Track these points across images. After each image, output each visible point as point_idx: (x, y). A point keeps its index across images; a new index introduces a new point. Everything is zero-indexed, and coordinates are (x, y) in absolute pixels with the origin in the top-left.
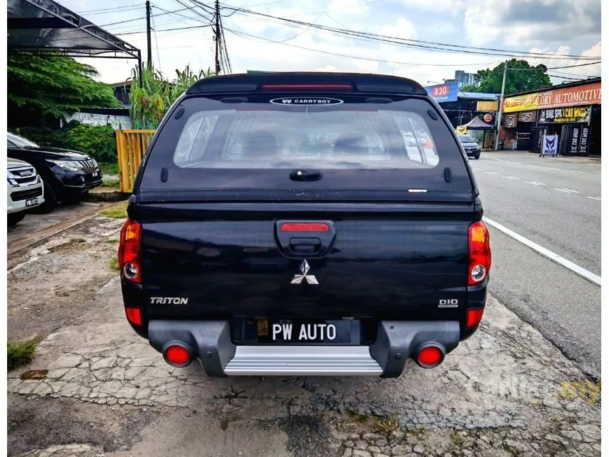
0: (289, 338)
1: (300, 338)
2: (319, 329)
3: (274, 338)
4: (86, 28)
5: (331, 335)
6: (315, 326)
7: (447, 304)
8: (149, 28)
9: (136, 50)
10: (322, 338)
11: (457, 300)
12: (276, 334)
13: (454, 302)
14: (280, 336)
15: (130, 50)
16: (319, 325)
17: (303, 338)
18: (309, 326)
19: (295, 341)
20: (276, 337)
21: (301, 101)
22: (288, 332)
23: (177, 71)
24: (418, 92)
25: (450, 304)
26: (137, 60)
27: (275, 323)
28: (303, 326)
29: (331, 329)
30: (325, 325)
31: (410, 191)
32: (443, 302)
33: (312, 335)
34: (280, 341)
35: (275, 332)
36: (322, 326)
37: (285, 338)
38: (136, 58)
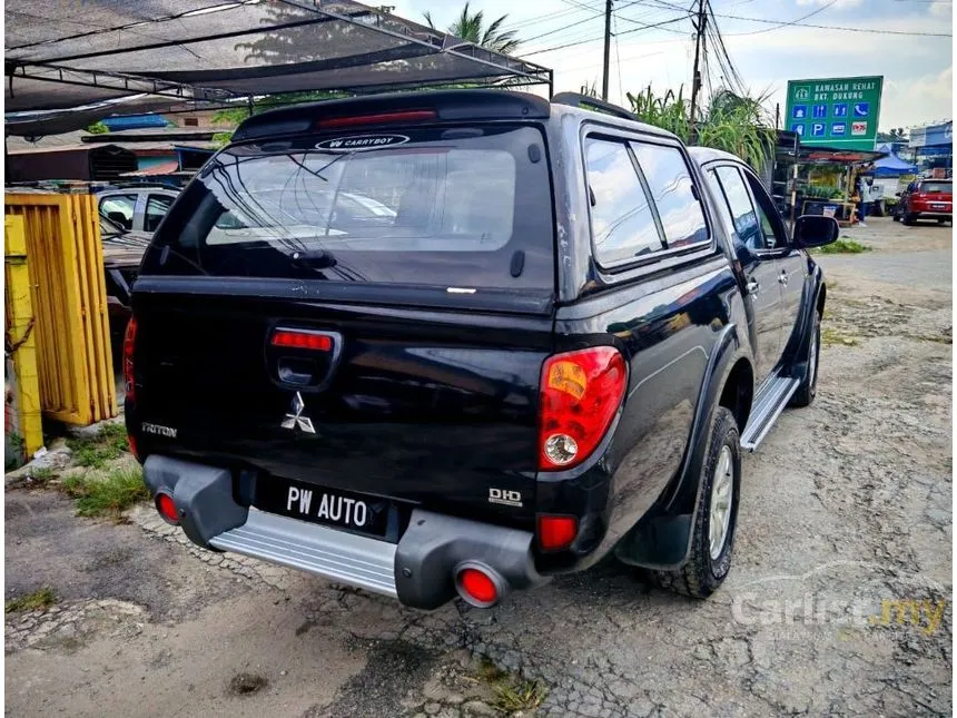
0: (307, 512)
1: (320, 515)
2: (344, 505)
3: (289, 508)
4: (455, 49)
5: (360, 519)
6: (340, 499)
7: (502, 498)
8: (608, 34)
9: (546, 71)
10: (347, 521)
11: (519, 495)
12: (292, 502)
13: (515, 496)
14: (296, 504)
15: (536, 72)
16: (345, 500)
17: (324, 516)
18: (333, 498)
19: (312, 517)
20: (292, 506)
21: (354, 143)
22: (306, 500)
23: (628, 95)
24: (532, 113)
25: (508, 498)
26: (547, 86)
27: (293, 486)
28: (325, 496)
29: (360, 508)
30: (353, 501)
31: (450, 290)
32: (495, 493)
33: (335, 514)
34: (295, 513)
35: (291, 498)
36: (349, 502)
37: (302, 511)
38: (545, 82)
